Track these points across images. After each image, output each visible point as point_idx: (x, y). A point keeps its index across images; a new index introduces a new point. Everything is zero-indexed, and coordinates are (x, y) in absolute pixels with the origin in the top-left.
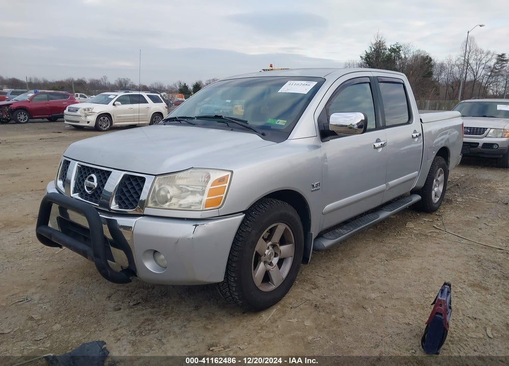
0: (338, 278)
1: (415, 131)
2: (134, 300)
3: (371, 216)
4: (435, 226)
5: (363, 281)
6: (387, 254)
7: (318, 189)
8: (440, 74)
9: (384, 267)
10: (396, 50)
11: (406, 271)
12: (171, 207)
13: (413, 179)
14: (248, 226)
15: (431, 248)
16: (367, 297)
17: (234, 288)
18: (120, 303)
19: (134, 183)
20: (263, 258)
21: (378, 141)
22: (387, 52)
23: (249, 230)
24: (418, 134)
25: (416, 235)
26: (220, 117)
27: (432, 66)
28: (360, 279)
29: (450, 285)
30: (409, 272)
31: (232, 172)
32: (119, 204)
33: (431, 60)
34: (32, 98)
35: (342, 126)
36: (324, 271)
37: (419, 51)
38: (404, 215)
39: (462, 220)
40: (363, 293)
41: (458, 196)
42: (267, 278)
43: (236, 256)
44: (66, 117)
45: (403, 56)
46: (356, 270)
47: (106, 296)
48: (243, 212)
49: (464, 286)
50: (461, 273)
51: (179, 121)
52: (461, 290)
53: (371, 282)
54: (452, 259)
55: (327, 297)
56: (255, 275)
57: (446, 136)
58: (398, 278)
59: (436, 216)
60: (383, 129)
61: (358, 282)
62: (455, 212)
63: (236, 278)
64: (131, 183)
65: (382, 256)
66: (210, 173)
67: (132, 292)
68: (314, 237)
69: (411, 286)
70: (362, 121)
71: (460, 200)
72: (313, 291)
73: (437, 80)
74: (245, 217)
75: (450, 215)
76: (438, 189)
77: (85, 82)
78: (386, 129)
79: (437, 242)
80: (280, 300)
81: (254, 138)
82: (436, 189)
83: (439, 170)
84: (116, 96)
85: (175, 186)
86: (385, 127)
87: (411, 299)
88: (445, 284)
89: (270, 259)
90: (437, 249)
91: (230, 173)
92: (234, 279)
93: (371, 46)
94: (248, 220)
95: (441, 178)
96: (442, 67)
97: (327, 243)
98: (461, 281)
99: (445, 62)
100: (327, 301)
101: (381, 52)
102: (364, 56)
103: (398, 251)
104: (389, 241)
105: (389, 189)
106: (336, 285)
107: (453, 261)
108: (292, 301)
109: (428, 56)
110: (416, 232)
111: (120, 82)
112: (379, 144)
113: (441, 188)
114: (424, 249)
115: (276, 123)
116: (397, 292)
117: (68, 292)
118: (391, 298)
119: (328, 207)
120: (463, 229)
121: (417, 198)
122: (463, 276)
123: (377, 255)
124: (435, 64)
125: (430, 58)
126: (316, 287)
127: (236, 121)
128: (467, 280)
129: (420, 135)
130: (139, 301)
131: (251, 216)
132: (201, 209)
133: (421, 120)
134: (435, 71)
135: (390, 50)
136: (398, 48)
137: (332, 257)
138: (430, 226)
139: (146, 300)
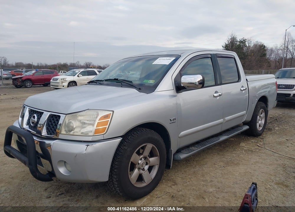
0: (190, 178)
1: (243, 86)
2: (60, 192)
3: (215, 139)
4: (258, 145)
5: (206, 181)
6: (225, 163)
7: (174, 122)
8: (271, 55)
9: (221, 171)
10: (243, 42)
11: (235, 174)
12: (75, 134)
13: (243, 115)
14: (125, 146)
15: (254, 159)
16: (207, 191)
17: (116, 185)
18: (51, 193)
19: (55, 119)
20: (137, 166)
21: (216, 92)
22: (238, 43)
23: (126, 148)
24: (245, 88)
25: (245, 151)
26: (117, 79)
27: (265, 50)
28: (205, 179)
29: (256, 185)
30: (237, 174)
31: (113, 112)
32: (47, 132)
33: (265, 47)
34: (34, 74)
35: (191, 83)
36: (183, 173)
37: (257, 42)
38: (239, 138)
39: (276, 142)
40: (205, 188)
41: (276, 126)
42: (140, 178)
43: (117, 165)
44: (51, 84)
45: (248, 45)
46: (203, 173)
47: (44, 189)
48: (121, 136)
49: (272, 184)
50: (271, 175)
51: (96, 82)
52: (269, 187)
53: (211, 181)
54: (267, 166)
55: (181, 191)
56: (131, 177)
57: (268, 90)
58: (229, 179)
59: (260, 139)
60: (220, 85)
61: (203, 181)
62: (273, 136)
63: (117, 179)
64: (53, 119)
65: (222, 164)
66: (99, 112)
67: (61, 186)
68: (173, 152)
69: (237, 184)
70: (201, 80)
71: (277, 128)
72: (173, 187)
73: (269, 58)
74: (122, 140)
75: (269, 138)
76: (261, 122)
77: (67, 65)
78: (222, 85)
79: (258, 155)
80: (150, 192)
81: (134, 91)
82: (260, 122)
83: (261, 110)
84: (80, 71)
85: (78, 120)
86: (221, 84)
87: (235, 192)
88: (253, 183)
89: (142, 166)
90: (258, 160)
91: (112, 112)
92: (116, 180)
93: (228, 40)
94: (126, 142)
95: (263, 115)
96: (272, 50)
97: (183, 156)
98: (271, 180)
99: (274, 48)
100: (180, 193)
101: (234, 43)
102: (224, 45)
103: (232, 161)
104: (228, 155)
105: (226, 122)
106: (188, 183)
107: (267, 167)
108: (158, 193)
109: (263, 45)
110: (245, 149)
111: (87, 64)
112: (218, 94)
113: (263, 122)
114: (249, 159)
115: (149, 82)
116: (227, 188)
117: (23, 186)
118: (222, 192)
119: (183, 133)
120: (276, 147)
121: (246, 127)
122: (272, 178)
123: (218, 163)
124: (267, 49)
125: (264, 46)
126: (175, 184)
127: (125, 82)
128: (274, 180)
129: (246, 89)
130: (63, 192)
131: (128, 139)
132: (92, 135)
133: (247, 79)
134: (268, 53)
135: (239, 42)
136: (244, 40)
137: (189, 165)
138: (255, 145)
139: (67, 192)
